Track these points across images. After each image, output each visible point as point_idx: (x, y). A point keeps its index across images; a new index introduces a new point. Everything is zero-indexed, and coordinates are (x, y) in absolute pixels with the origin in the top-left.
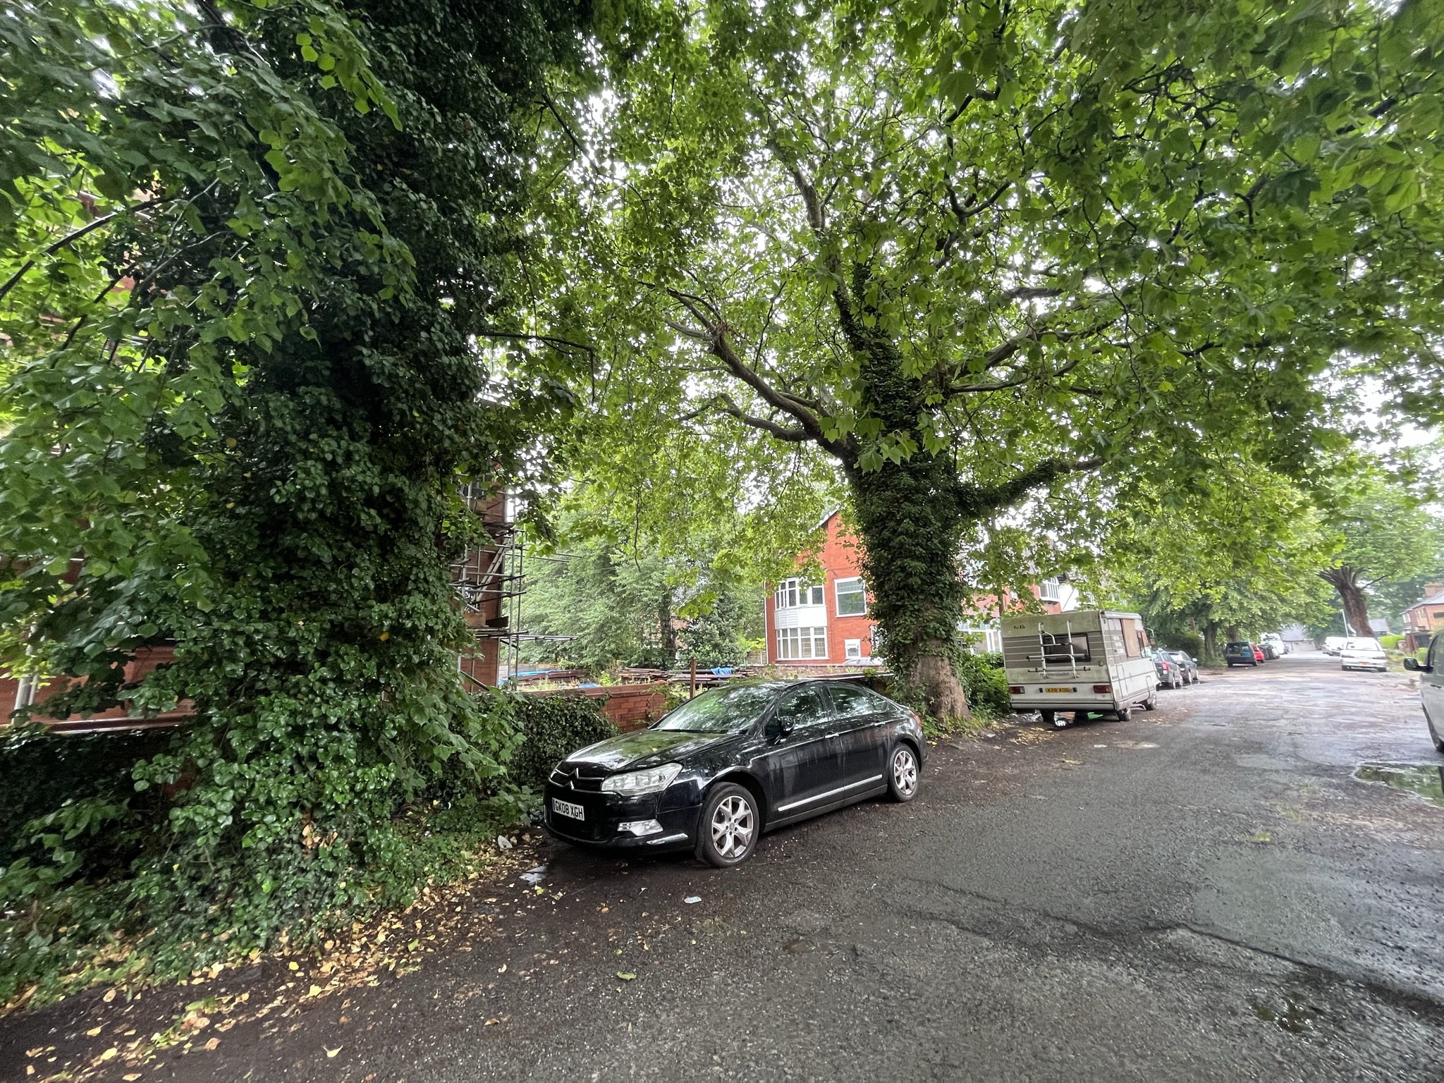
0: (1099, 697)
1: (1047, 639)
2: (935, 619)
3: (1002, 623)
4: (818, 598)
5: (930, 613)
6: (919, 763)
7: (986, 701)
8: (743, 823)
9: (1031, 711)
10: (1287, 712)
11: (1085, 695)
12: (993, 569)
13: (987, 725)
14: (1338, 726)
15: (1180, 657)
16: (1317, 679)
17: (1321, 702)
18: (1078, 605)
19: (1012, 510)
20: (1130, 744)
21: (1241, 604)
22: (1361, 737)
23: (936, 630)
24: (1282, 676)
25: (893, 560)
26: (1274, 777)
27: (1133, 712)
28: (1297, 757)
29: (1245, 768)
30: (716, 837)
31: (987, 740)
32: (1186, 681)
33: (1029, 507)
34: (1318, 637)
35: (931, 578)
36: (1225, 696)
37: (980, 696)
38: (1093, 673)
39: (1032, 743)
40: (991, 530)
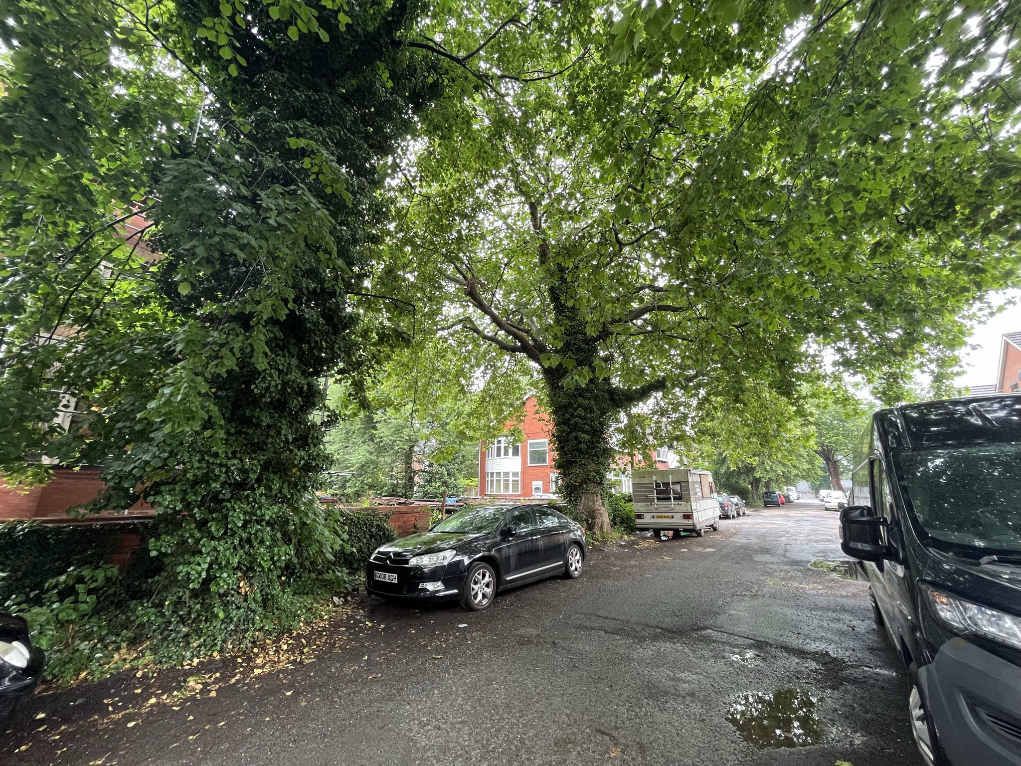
0: (686, 521)
1: (658, 485)
2: (594, 471)
3: (633, 474)
4: (516, 453)
5: (592, 467)
6: (583, 556)
7: (622, 523)
8: (487, 586)
9: (647, 530)
10: (787, 533)
11: (678, 520)
12: (629, 440)
13: (621, 538)
14: (810, 541)
15: (736, 499)
16: (810, 516)
17: (807, 527)
18: (678, 464)
19: (641, 404)
20: (701, 549)
21: (771, 467)
22: (820, 546)
23: (594, 477)
24: (792, 513)
25: (571, 432)
26: (771, 566)
27: (705, 532)
28: (784, 556)
29: (757, 562)
30: (473, 593)
31: (621, 546)
32: (739, 515)
33: (651, 402)
34: (816, 490)
35: (593, 445)
36: (758, 524)
37: (618, 520)
38: (683, 507)
39: (647, 548)
40: (629, 416)
